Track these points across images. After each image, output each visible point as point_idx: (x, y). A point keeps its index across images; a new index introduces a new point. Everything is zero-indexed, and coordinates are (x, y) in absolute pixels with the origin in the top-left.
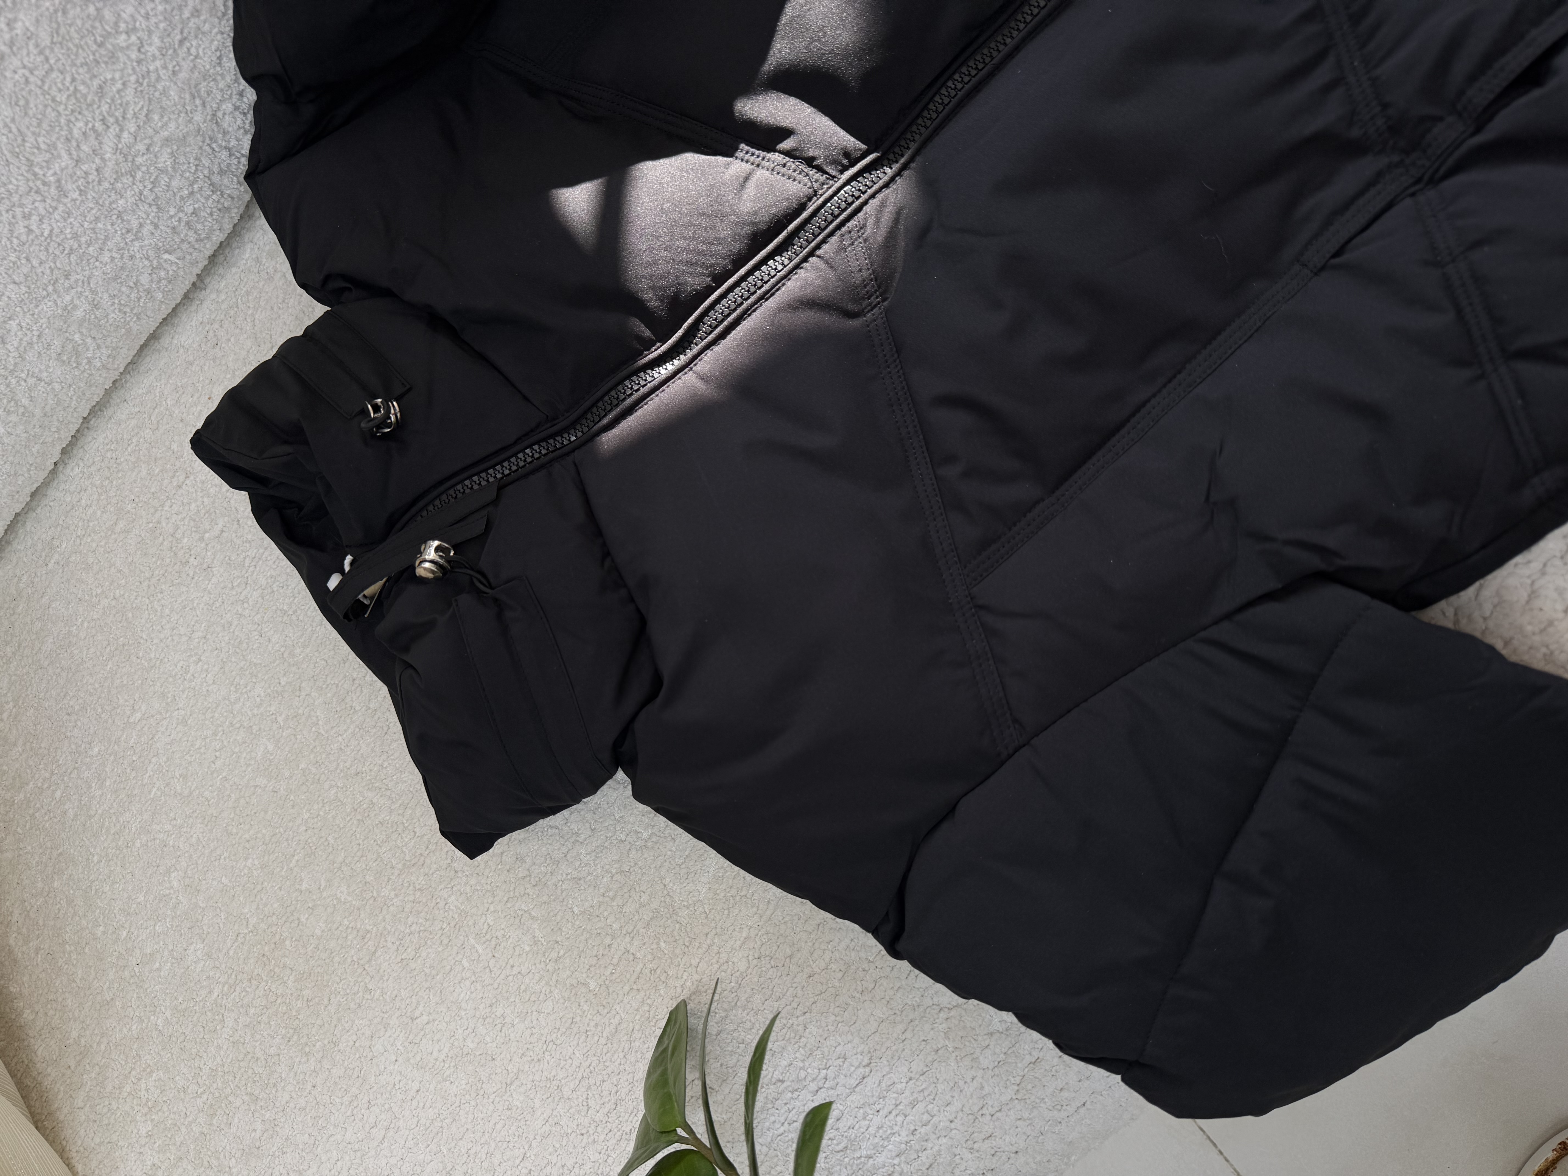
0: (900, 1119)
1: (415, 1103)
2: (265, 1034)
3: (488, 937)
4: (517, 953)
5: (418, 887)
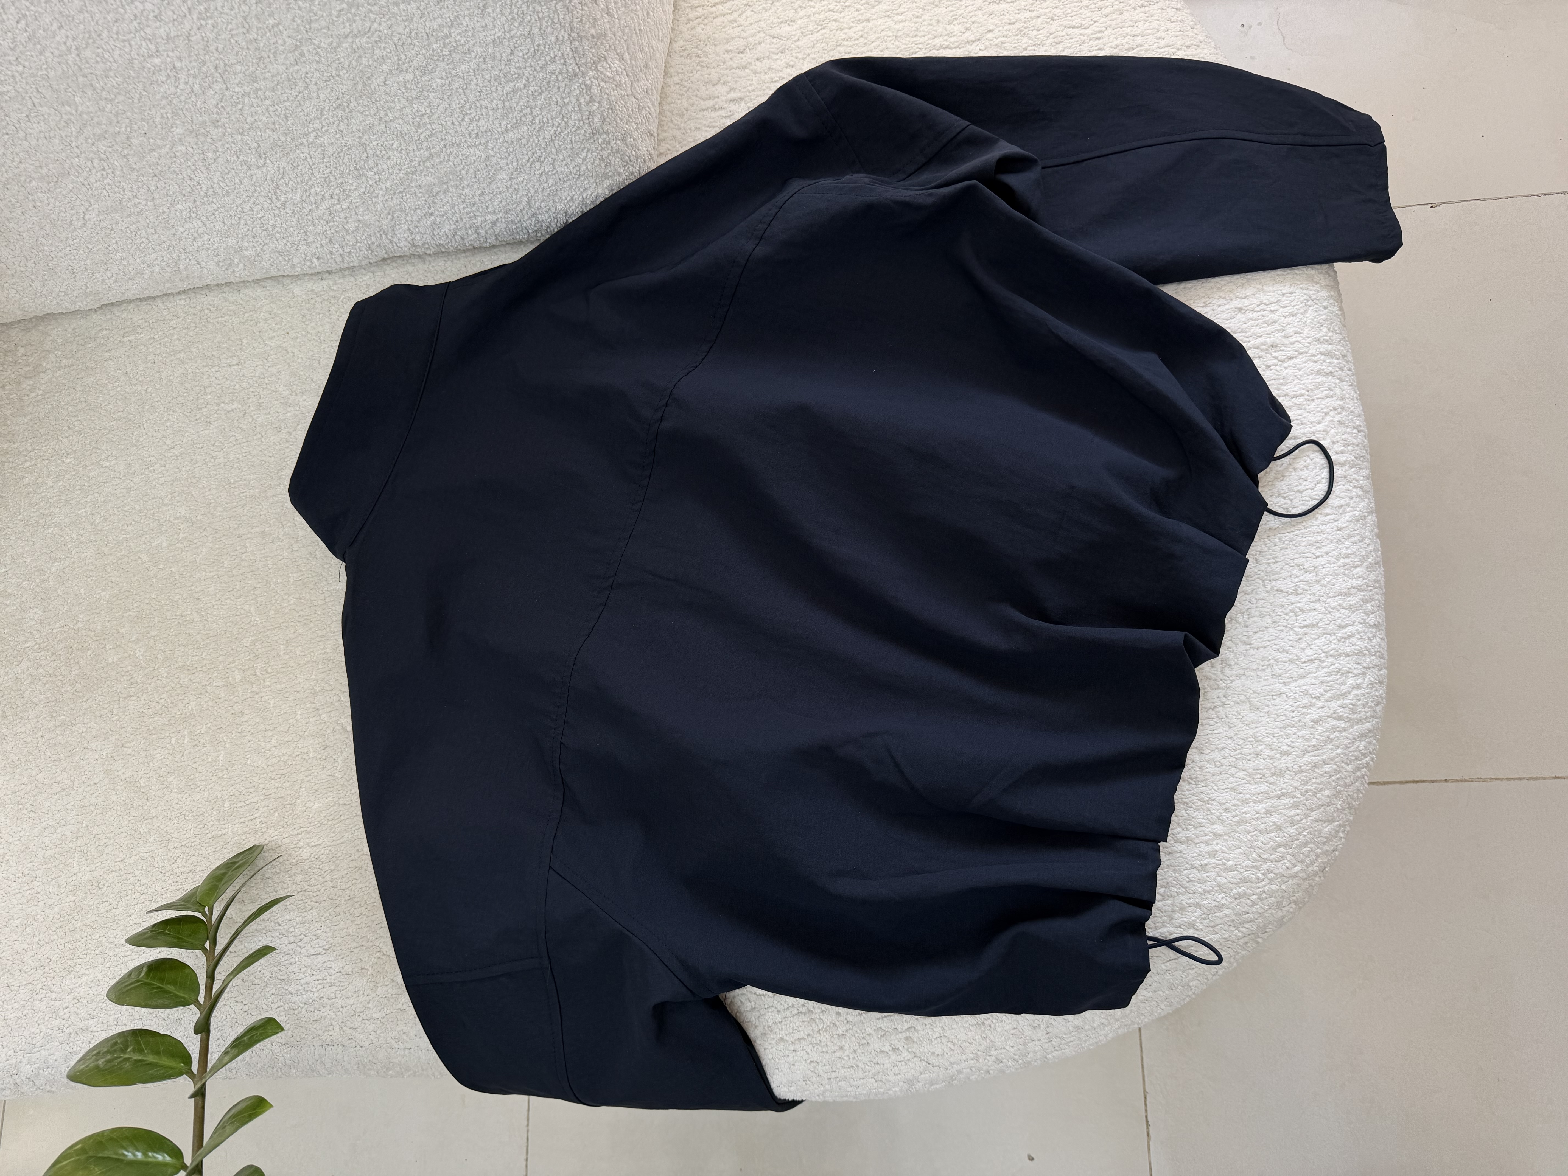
0: (320, 986)
1: (89, 788)
2: (38, 688)
3: (195, 738)
4: (203, 758)
5: (181, 682)
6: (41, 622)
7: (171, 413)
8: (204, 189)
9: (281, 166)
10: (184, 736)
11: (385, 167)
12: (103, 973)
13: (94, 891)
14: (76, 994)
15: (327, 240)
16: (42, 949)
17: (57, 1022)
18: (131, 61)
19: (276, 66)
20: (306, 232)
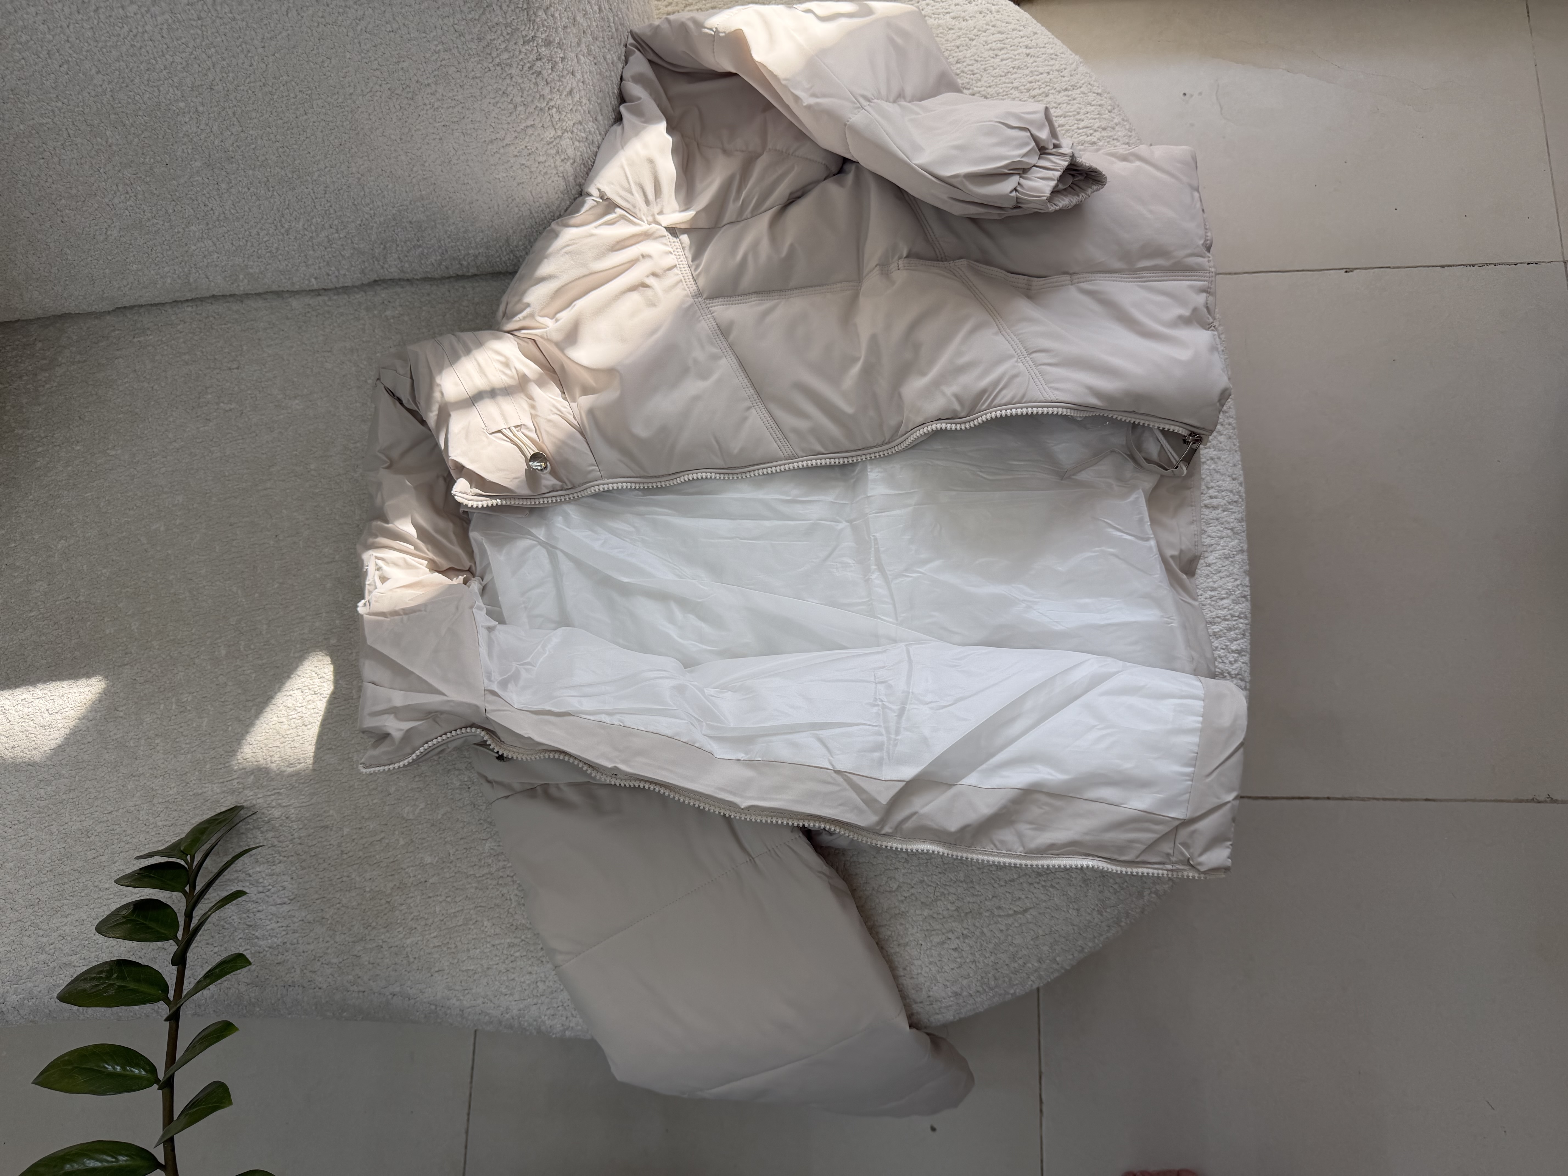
0: (284, 933)
4: (188, 723)
5: (171, 654)
6: (46, 594)
7: (174, 409)
8: (217, 214)
9: (287, 199)
10: (172, 703)
11: (380, 204)
12: (88, 913)
13: (83, 839)
14: (62, 932)
15: (325, 263)
16: (33, 890)
17: (43, 957)
18: (159, 104)
19: (287, 114)
20: (306, 256)
